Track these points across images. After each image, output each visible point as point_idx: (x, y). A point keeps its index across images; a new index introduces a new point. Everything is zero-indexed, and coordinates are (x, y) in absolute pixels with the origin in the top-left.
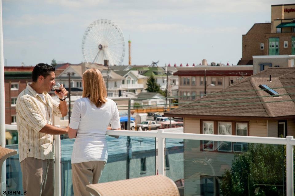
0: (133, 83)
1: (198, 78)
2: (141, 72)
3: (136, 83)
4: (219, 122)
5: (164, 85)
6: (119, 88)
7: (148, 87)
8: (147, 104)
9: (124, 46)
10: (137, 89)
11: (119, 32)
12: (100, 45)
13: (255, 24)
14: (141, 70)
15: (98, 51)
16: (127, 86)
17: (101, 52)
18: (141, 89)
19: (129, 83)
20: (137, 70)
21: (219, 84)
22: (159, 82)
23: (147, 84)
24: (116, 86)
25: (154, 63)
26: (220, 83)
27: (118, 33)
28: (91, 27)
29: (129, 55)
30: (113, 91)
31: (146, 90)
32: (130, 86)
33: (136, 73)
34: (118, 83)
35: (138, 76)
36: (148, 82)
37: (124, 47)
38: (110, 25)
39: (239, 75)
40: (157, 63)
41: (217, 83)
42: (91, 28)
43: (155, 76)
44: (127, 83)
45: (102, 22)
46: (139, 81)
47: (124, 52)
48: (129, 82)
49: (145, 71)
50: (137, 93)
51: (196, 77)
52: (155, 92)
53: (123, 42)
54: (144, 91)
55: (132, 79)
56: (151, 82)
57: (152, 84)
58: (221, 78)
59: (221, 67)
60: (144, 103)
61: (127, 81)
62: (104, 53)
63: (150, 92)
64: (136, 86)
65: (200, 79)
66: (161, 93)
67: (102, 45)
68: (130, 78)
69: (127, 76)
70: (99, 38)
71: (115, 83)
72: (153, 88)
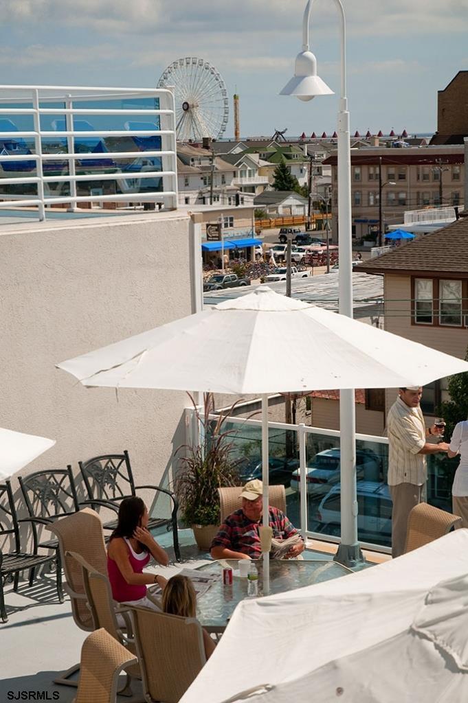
0: (250, 176)
1: (365, 168)
2: (264, 155)
3: (256, 175)
4: (441, 281)
5: (303, 177)
6: (229, 185)
7: (276, 181)
8: (275, 212)
9: (226, 104)
10: (257, 185)
11: (217, 80)
12: (186, 103)
13: (460, 72)
14: (262, 152)
15: (182, 114)
16: (241, 181)
17: (188, 115)
18: (265, 186)
19: (244, 176)
20: (256, 152)
21: (400, 178)
22: (294, 171)
23: (275, 177)
24: (224, 182)
25: (278, 133)
26: (402, 177)
27: (217, 82)
28: (169, 73)
29: (236, 121)
30: (219, 192)
31: (273, 186)
32: (247, 181)
33: (255, 157)
34: (227, 178)
35: (258, 163)
36: (276, 173)
37: (227, 106)
38: (202, 67)
39: (434, 163)
40: (283, 132)
41: (397, 177)
42: (169, 75)
43: (287, 162)
44: (241, 176)
45: (188, 63)
46: (260, 171)
47: (226, 115)
48: (243, 173)
49: (270, 153)
50: (258, 192)
51: (361, 167)
52: (288, 190)
53: (225, 97)
54: (270, 189)
55: (249, 168)
56: (282, 173)
57: (283, 176)
58: (404, 168)
59: (403, 148)
60: (271, 209)
61: (241, 172)
62: (192, 118)
63: (280, 189)
64: (257, 180)
65: (369, 169)
66: (298, 192)
67: (189, 103)
68: (247, 168)
69: (240, 163)
70: (183, 91)
71: (223, 177)
72: (284, 183)
